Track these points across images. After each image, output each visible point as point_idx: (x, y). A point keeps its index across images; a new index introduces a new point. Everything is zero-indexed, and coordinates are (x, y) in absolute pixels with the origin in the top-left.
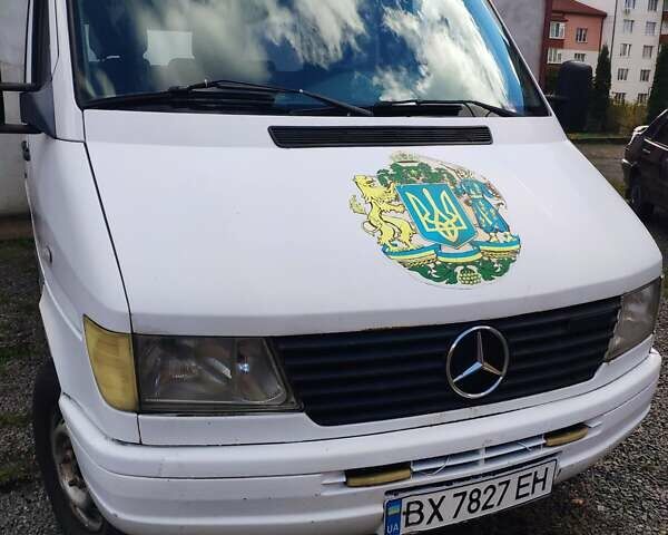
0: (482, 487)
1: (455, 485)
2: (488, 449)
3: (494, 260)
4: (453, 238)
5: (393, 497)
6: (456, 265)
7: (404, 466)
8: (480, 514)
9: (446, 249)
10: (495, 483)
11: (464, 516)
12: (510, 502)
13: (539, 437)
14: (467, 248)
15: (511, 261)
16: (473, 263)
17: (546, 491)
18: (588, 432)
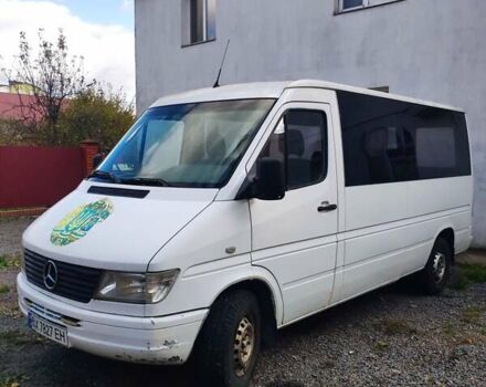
0: (46, 325)
4: (70, 229)
5: (30, 312)
6: (60, 238)
7: (31, 302)
8: (46, 335)
10: (49, 326)
11: (42, 333)
13: (60, 314)
16: (62, 239)
17: (66, 344)
18: (79, 326)
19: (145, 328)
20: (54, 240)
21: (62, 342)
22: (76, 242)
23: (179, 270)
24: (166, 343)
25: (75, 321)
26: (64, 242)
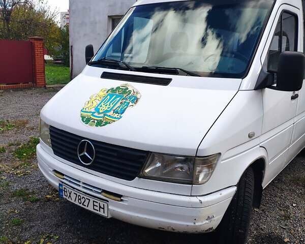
0: (82, 196)
1: (75, 190)
2: (84, 183)
3: (104, 121)
4: (100, 111)
5: (61, 183)
6: (93, 119)
7: (63, 175)
8: (81, 205)
9: (96, 114)
10: (86, 197)
11: (77, 203)
12: (90, 208)
13: (100, 189)
14: (102, 115)
15: (109, 123)
16: (96, 120)
17: (105, 215)
18: (122, 200)
19: (193, 206)
20: (86, 120)
21: (101, 213)
22: (113, 124)
23: (220, 154)
24: (209, 218)
25: (118, 196)
26: (99, 124)
